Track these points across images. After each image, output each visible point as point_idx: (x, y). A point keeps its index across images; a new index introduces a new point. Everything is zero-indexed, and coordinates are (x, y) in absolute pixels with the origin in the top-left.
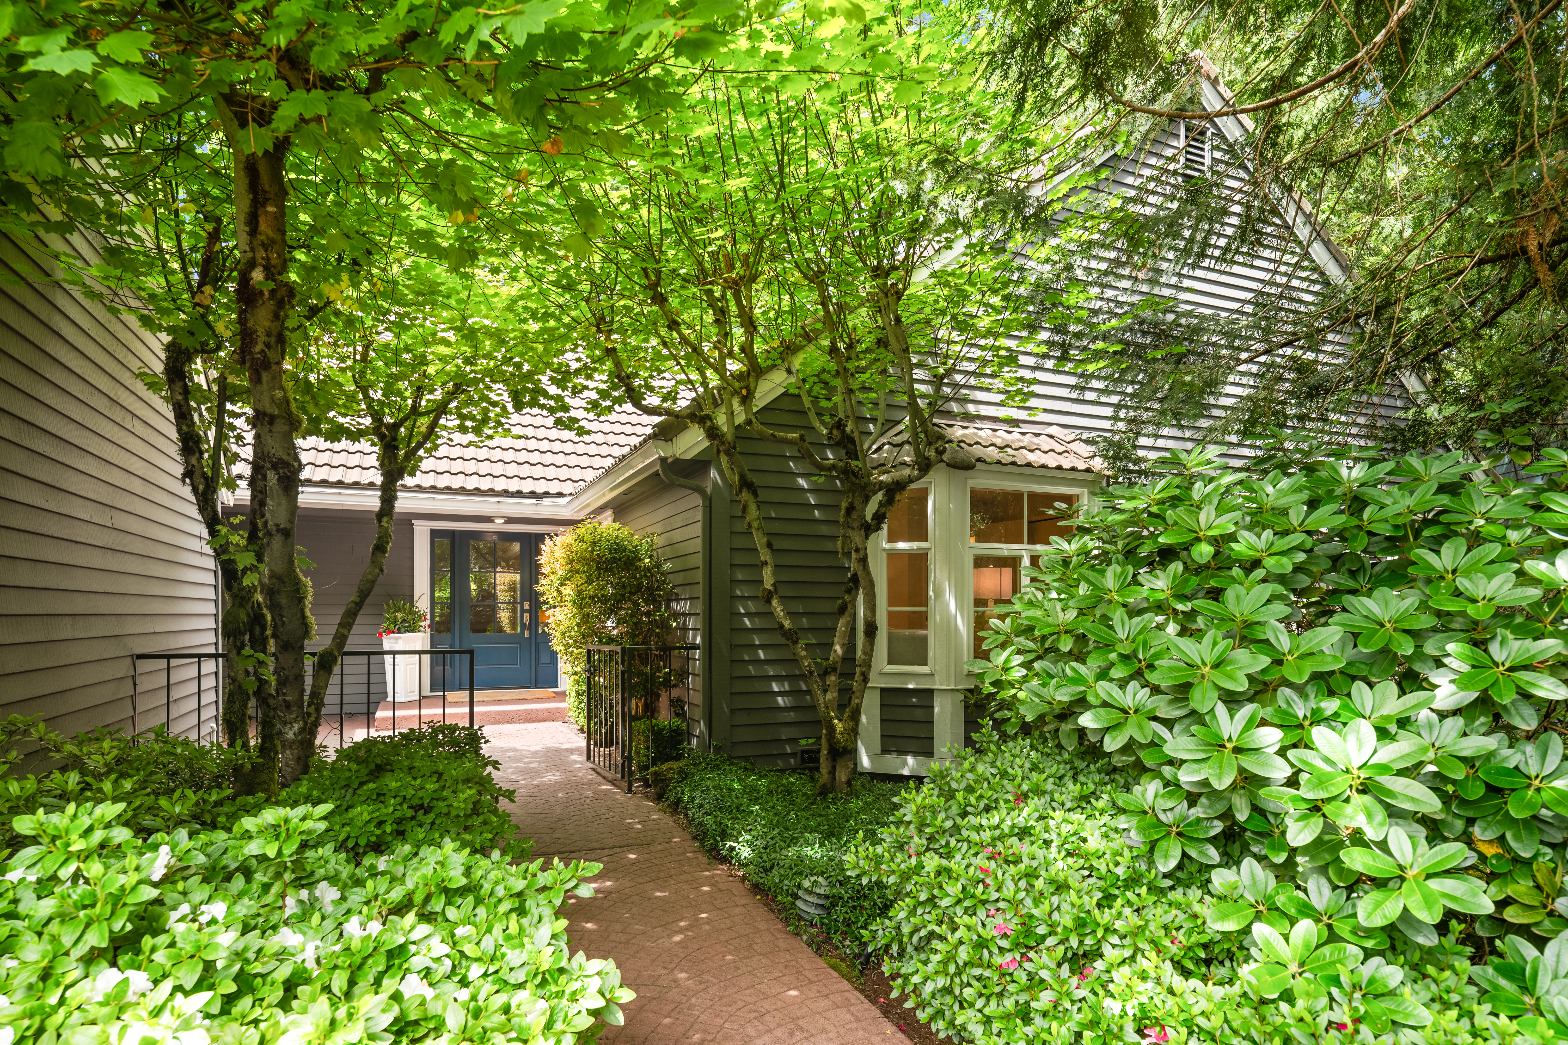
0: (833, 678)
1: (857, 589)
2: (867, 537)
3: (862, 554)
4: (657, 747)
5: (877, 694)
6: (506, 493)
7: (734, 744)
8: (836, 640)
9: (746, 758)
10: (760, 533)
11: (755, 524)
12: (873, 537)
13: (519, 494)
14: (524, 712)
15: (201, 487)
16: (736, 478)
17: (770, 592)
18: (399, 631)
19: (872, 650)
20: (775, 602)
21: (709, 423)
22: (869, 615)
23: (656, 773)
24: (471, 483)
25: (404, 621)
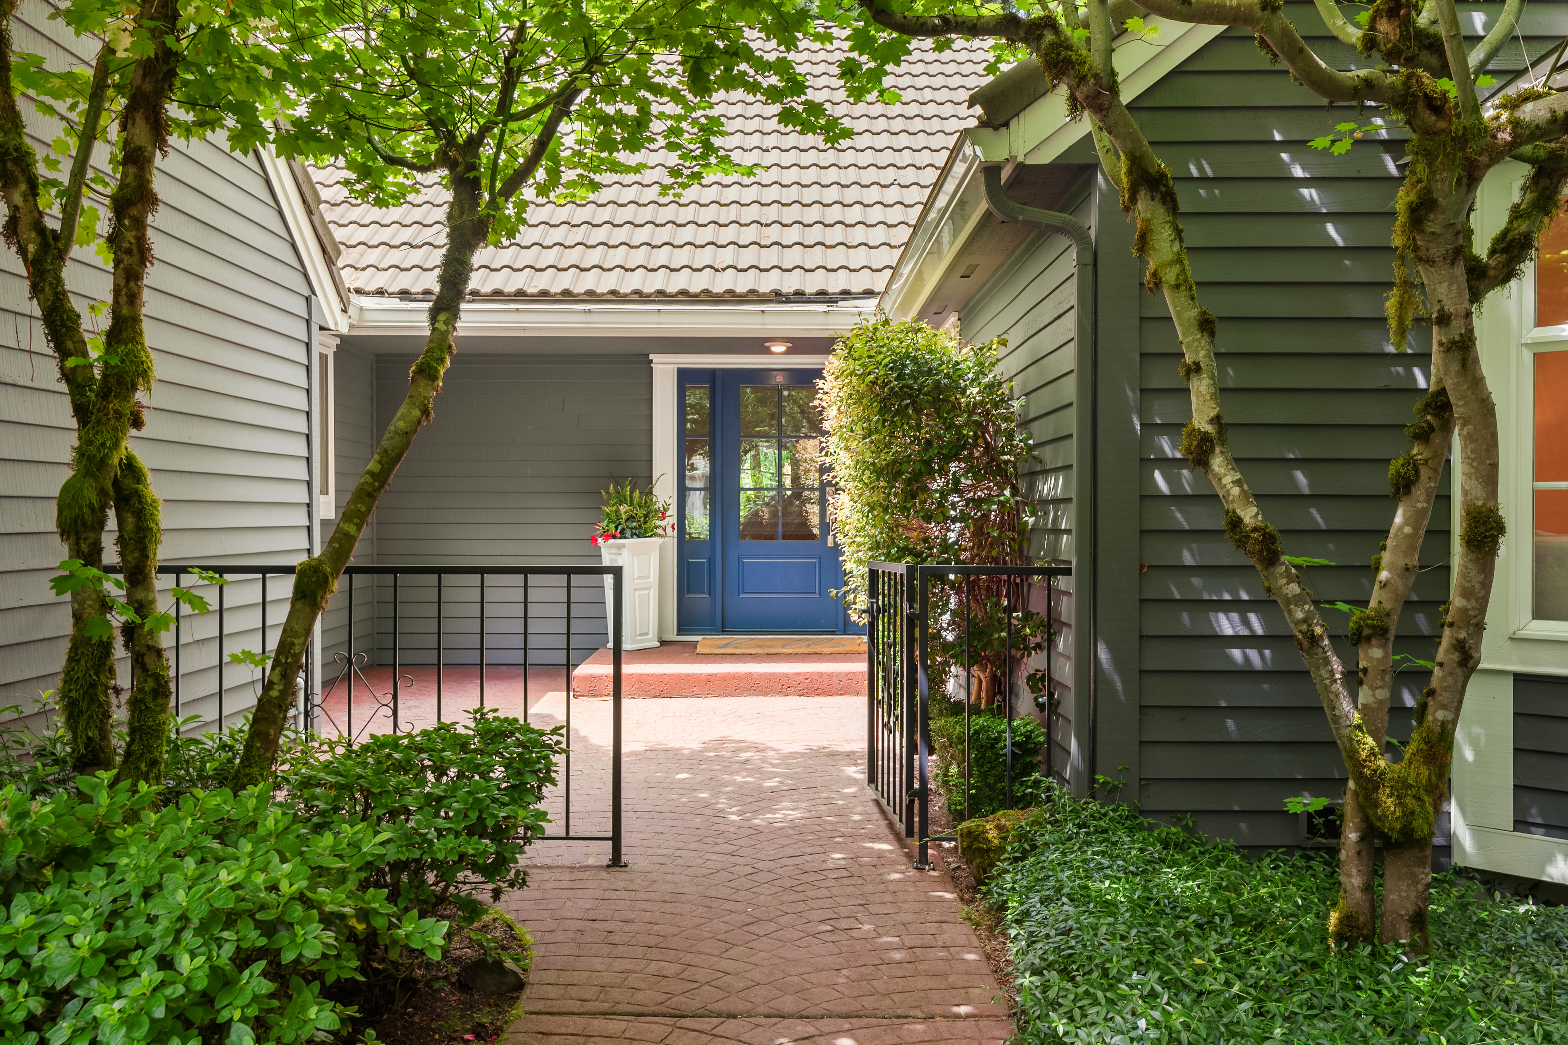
0: (1377, 653)
1: (1447, 429)
2: (1476, 296)
3: (1456, 329)
4: (984, 776)
5: (1507, 686)
6: (778, 296)
7: (1145, 783)
8: (1386, 557)
9: (1175, 815)
10: (1182, 297)
11: (1170, 276)
12: (1493, 298)
13: (799, 296)
14: (808, 676)
15: (31, 248)
16: (1123, 166)
17: (1205, 438)
18: (623, 536)
19: (1487, 585)
20: (1218, 463)
21: (1049, 37)
22: (1479, 492)
23: (969, 833)
24: (722, 283)
25: (631, 518)
